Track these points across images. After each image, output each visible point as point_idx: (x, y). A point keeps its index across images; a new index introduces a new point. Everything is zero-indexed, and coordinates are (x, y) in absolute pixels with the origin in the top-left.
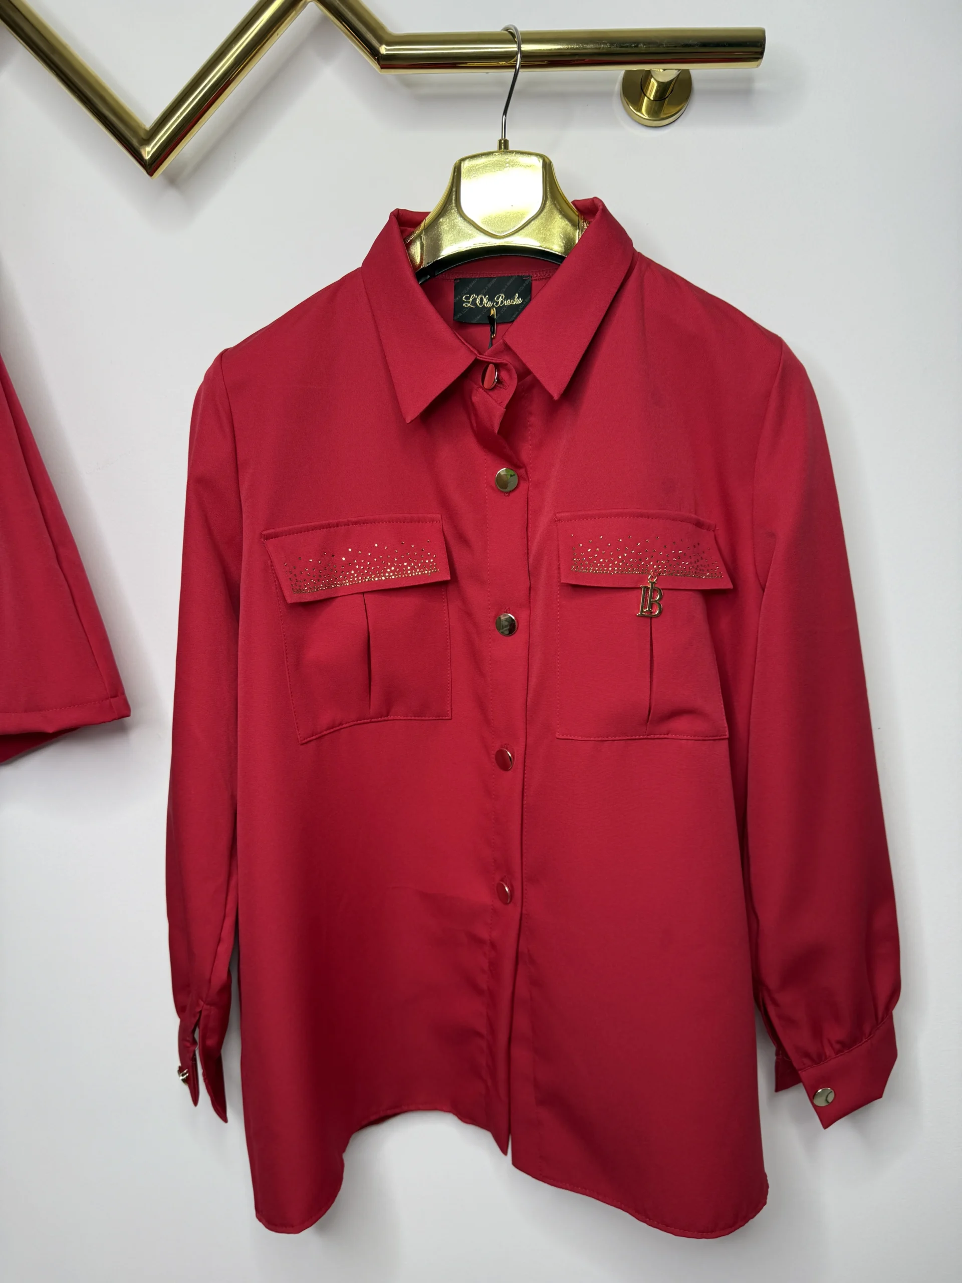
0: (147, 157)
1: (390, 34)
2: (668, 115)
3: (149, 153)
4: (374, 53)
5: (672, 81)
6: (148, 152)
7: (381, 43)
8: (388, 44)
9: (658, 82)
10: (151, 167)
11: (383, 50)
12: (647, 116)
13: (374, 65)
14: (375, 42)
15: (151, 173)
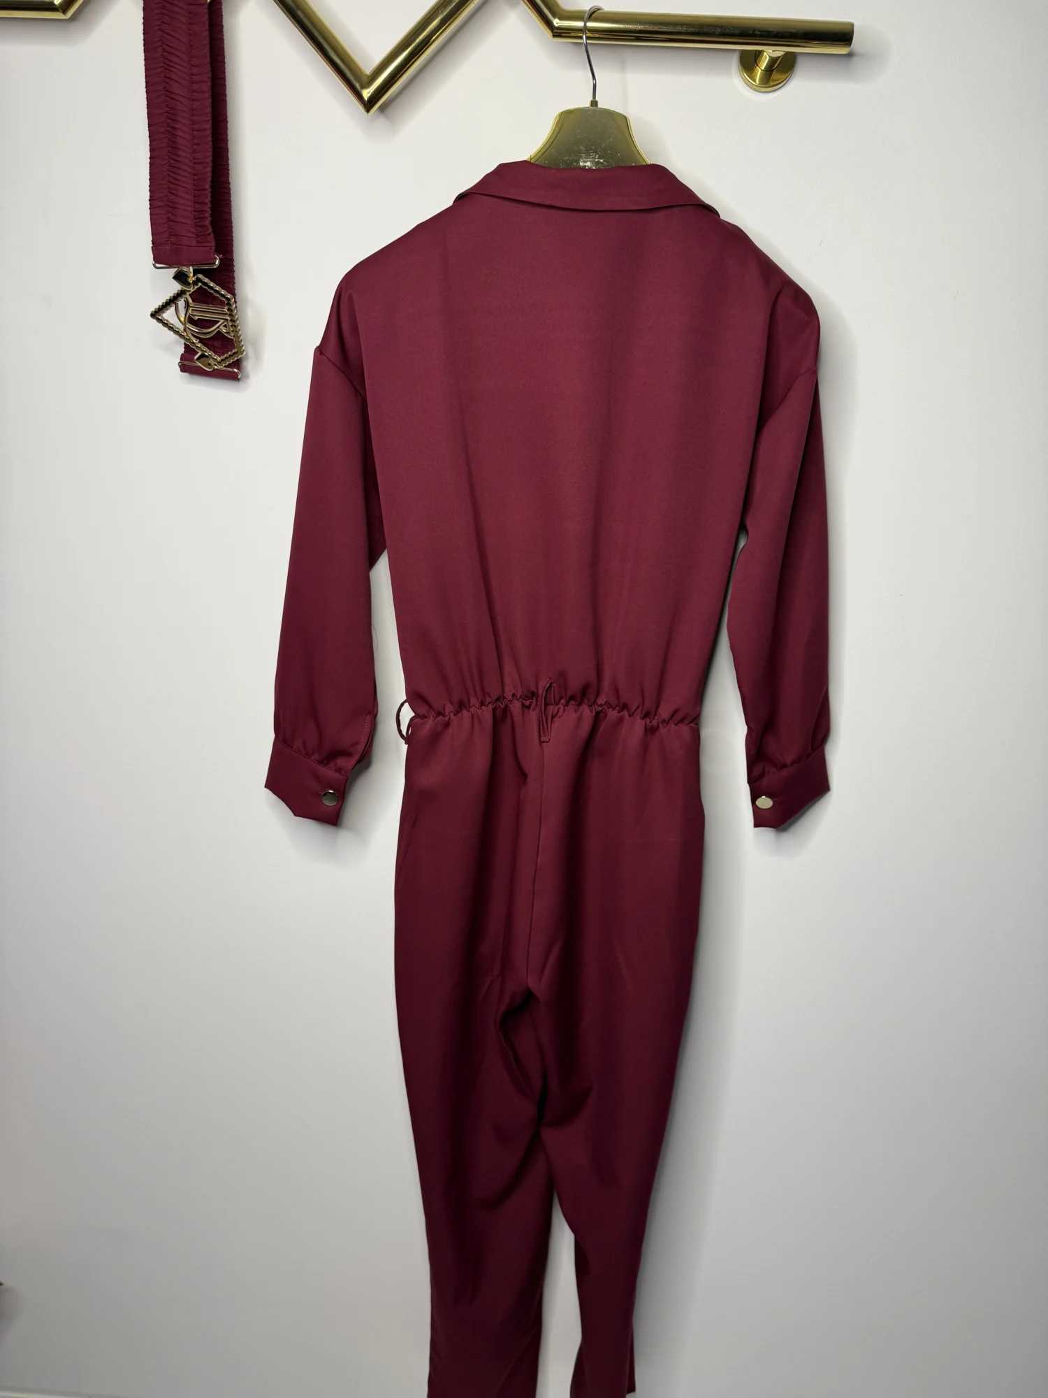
0: (366, 99)
1: (562, 11)
2: (777, 82)
3: (369, 93)
4: (549, 24)
5: (779, 57)
6: (366, 94)
7: (554, 17)
8: (561, 19)
9: (770, 57)
10: (368, 105)
11: (557, 22)
12: (757, 82)
13: (548, 33)
14: (550, 16)
15: (368, 111)
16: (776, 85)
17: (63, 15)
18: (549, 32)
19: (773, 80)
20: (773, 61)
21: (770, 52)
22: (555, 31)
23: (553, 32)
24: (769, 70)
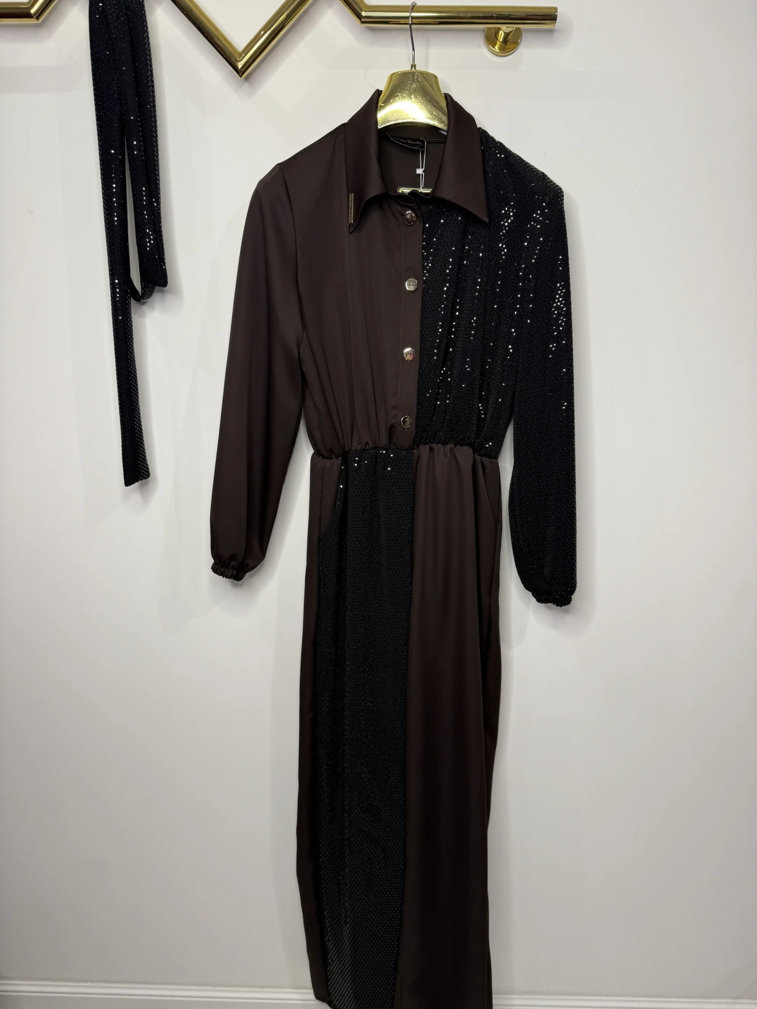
0: (240, 68)
1: (367, 6)
3: (241, 65)
4: (359, 16)
5: (511, 33)
7: (362, 10)
9: (505, 32)
10: (240, 72)
11: (364, 14)
12: (498, 50)
13: (357, 21)
14: (359, 10)
15: (241, 76)
16: (509, 52)
17: (36, 20)
18: (359, 20)
19: (508, 49)
20: (507, 35)
21: (504, 29)
22: (363, 20)
23: (360, 20)
24: (505, 41)
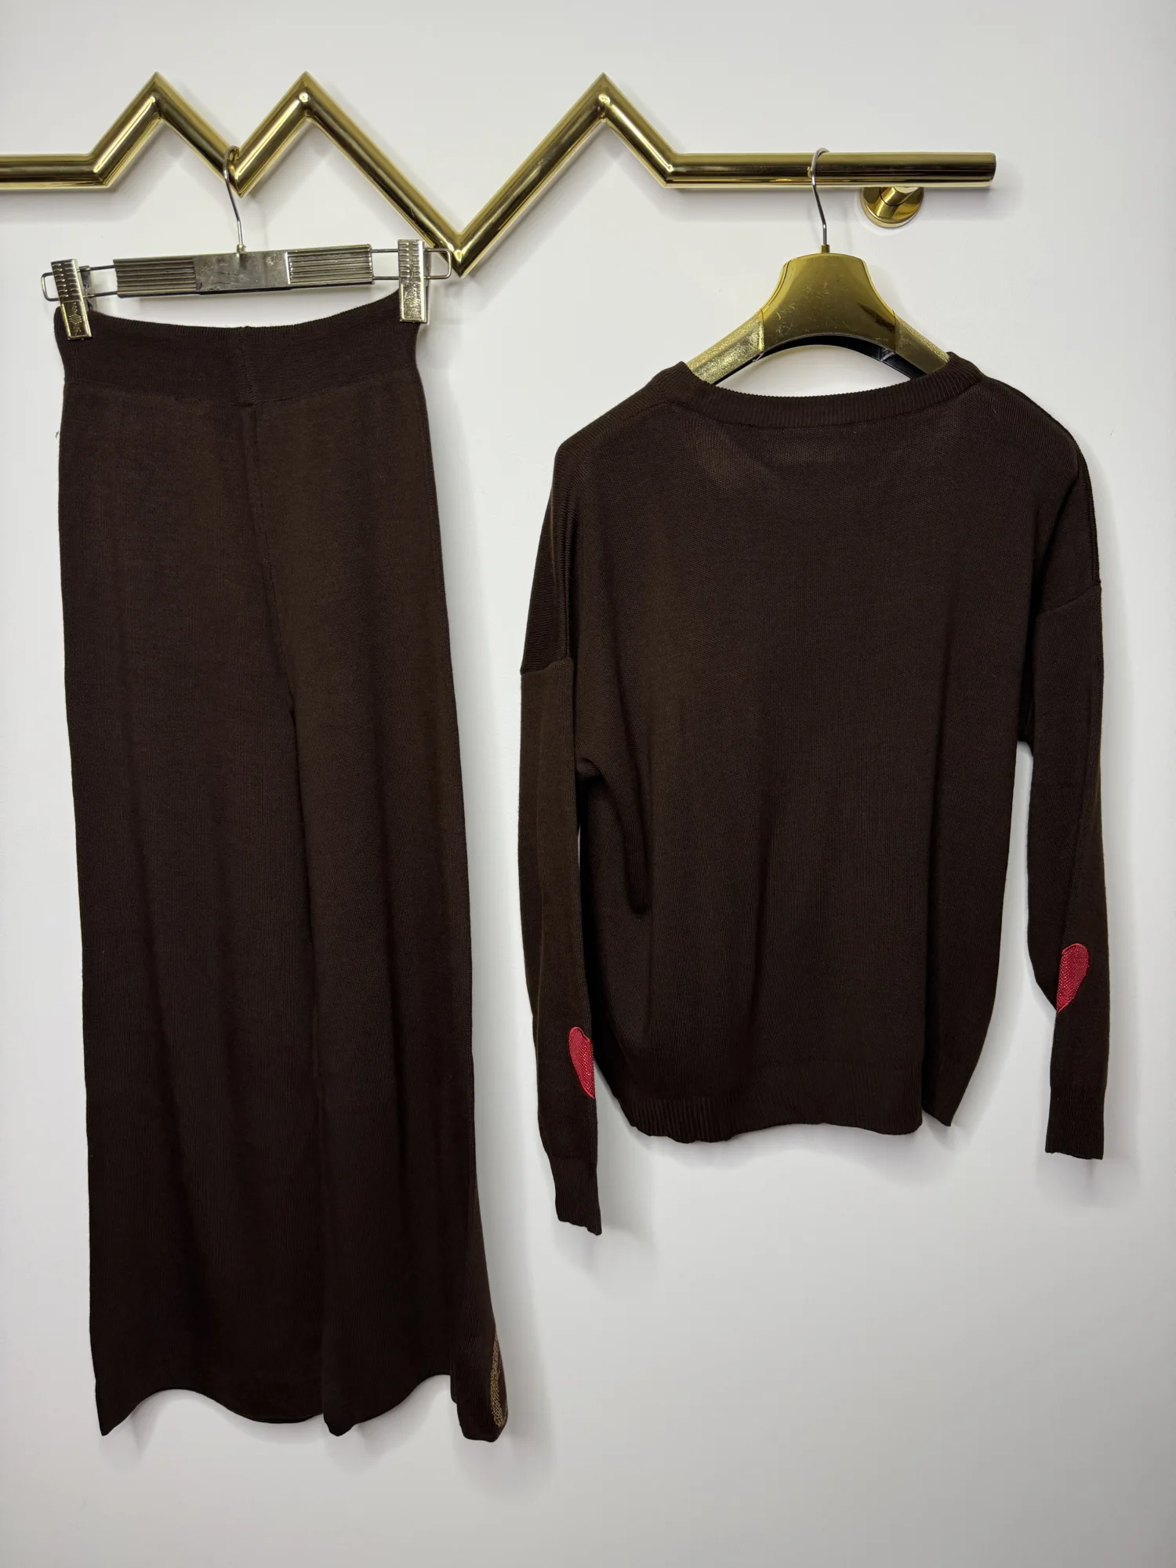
0: (459, 259)
1: (676, 156)
2: (900, 219)
3: (461, 254)
4: (661, 171)
5: (905, 196)
7: (668, 160)
8: (672, 163)
9: (897, 192)
10: (461, 268)
11: (669, 168)
12: (879, 216)
13: (658, 180)
14: (661, 162)
15: (460, 274)
16: (905, 220)
17: (101, 184)
18: (660, 178)
19: (901, 216)
20: (900, 197)
21: (900, 188)
22: (667, 177)
23: (663, 178)
24: (893, 206)
